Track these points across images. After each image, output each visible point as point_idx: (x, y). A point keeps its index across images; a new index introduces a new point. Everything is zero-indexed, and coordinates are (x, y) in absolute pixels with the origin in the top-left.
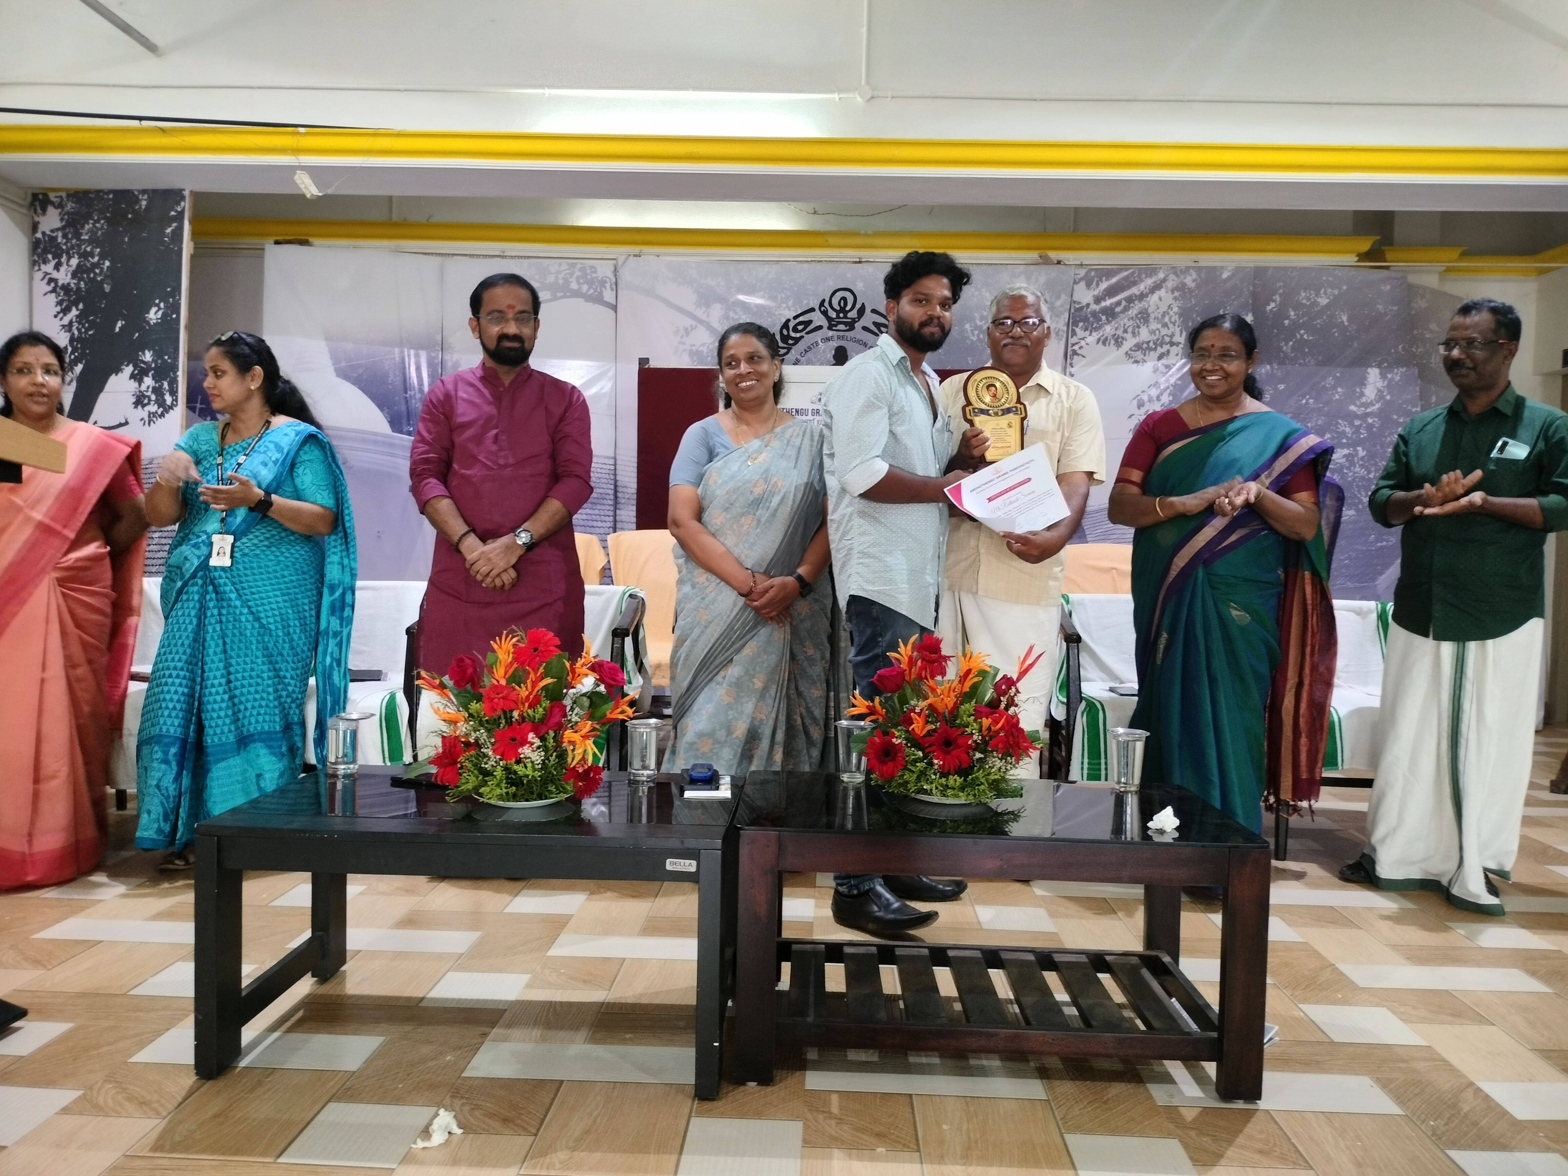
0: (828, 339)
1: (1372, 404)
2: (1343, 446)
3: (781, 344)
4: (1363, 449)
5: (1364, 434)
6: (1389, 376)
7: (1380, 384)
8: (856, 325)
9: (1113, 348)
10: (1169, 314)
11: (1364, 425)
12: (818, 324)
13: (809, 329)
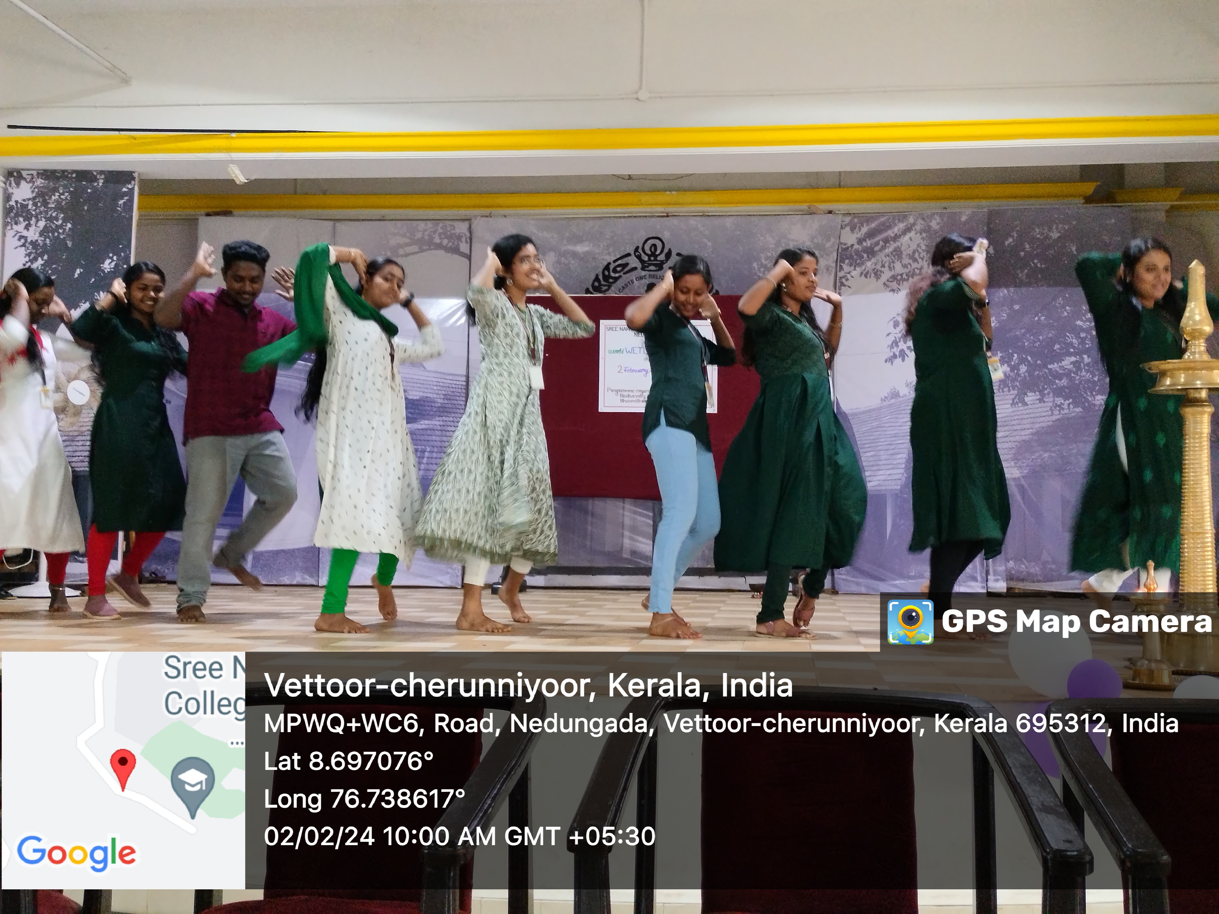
0: (641, 278)
2: (1071, 355)
3: (603, 283)
8: (664, 266)
9: (873, 279)
10: (918, 251)
11: (1089, 337)
12: (633, 266)
13: (626, 270)
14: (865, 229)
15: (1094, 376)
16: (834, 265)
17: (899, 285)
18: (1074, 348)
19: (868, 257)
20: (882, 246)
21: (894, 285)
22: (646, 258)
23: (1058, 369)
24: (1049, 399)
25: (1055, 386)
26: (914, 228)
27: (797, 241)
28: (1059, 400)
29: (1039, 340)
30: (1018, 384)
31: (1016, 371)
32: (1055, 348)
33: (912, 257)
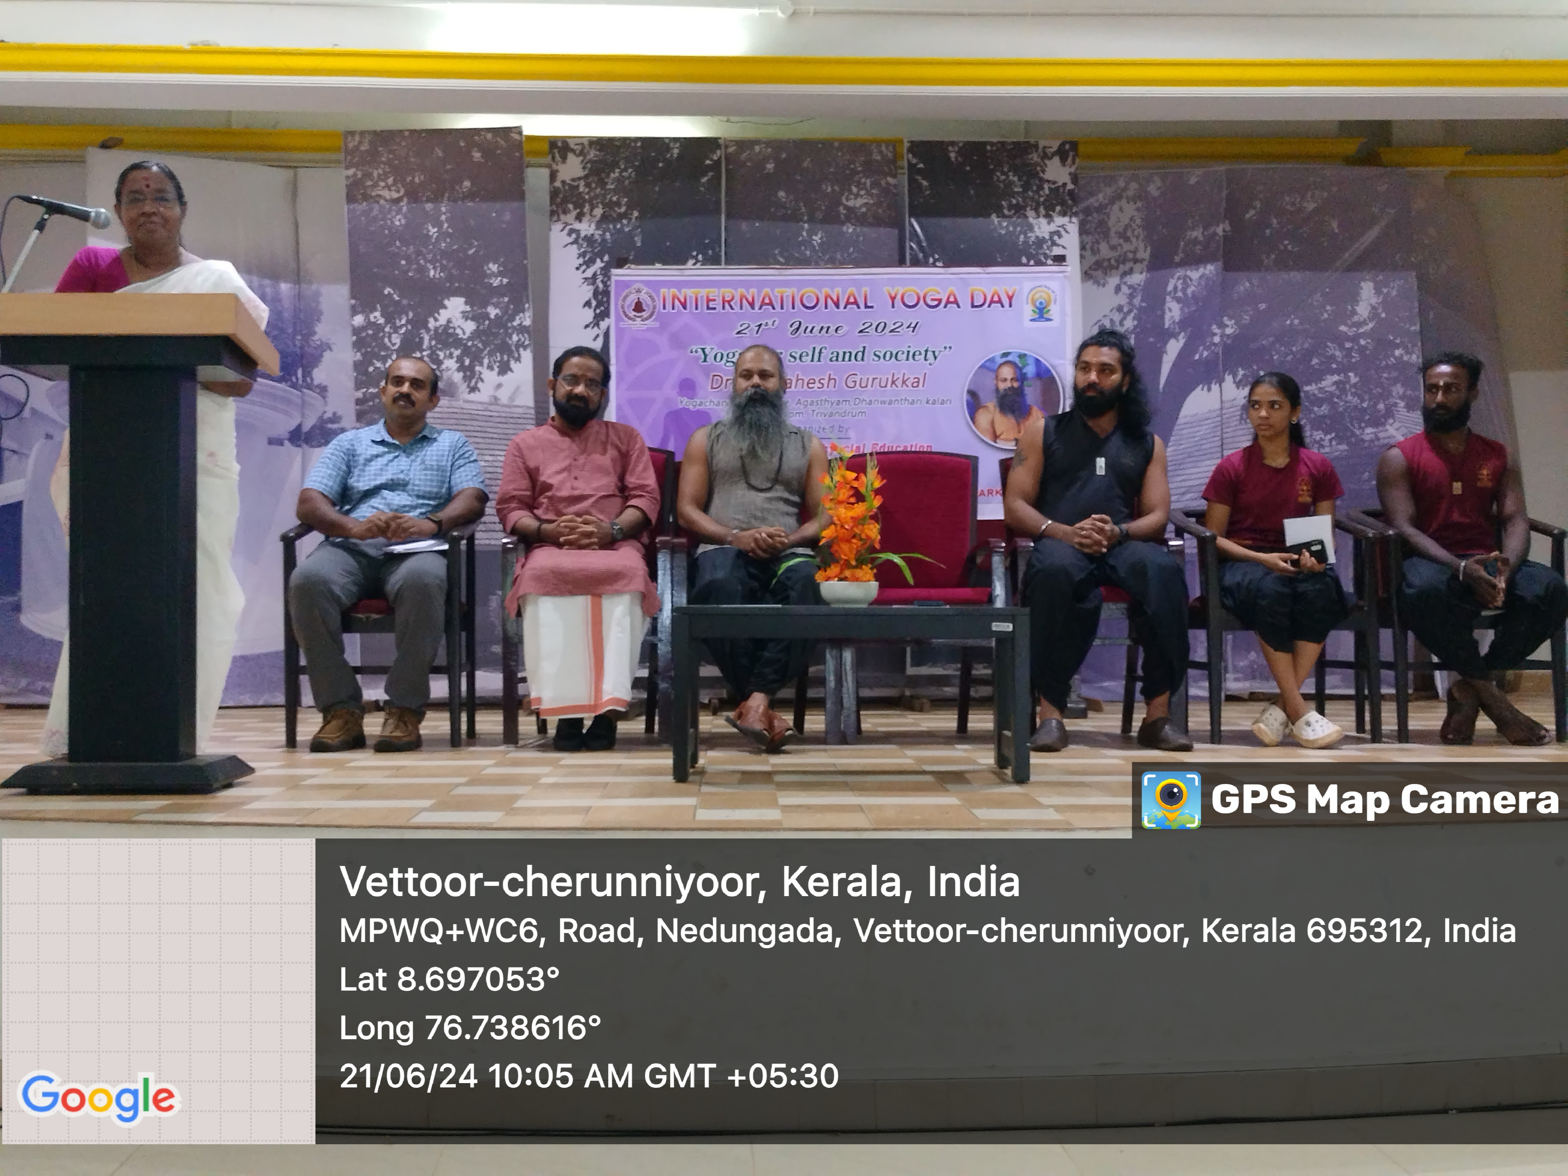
1: (1364, 323)
2: (1333, 372)
4: (1356, 375)
5: (1356, 357)
6: (1385, 290)
7: (1374, 301)
10: (1131, 226)
11: (1356, 348)
15: (1363, 401)
18: (1337, 363)
21: (1099, 273)
23: (1316, 392)
25: (1313, 415)
26: (1125, 194)
28: (1318, 435)
29: (1292, 353)
32: (1313, 363)
33: (1123, 236)
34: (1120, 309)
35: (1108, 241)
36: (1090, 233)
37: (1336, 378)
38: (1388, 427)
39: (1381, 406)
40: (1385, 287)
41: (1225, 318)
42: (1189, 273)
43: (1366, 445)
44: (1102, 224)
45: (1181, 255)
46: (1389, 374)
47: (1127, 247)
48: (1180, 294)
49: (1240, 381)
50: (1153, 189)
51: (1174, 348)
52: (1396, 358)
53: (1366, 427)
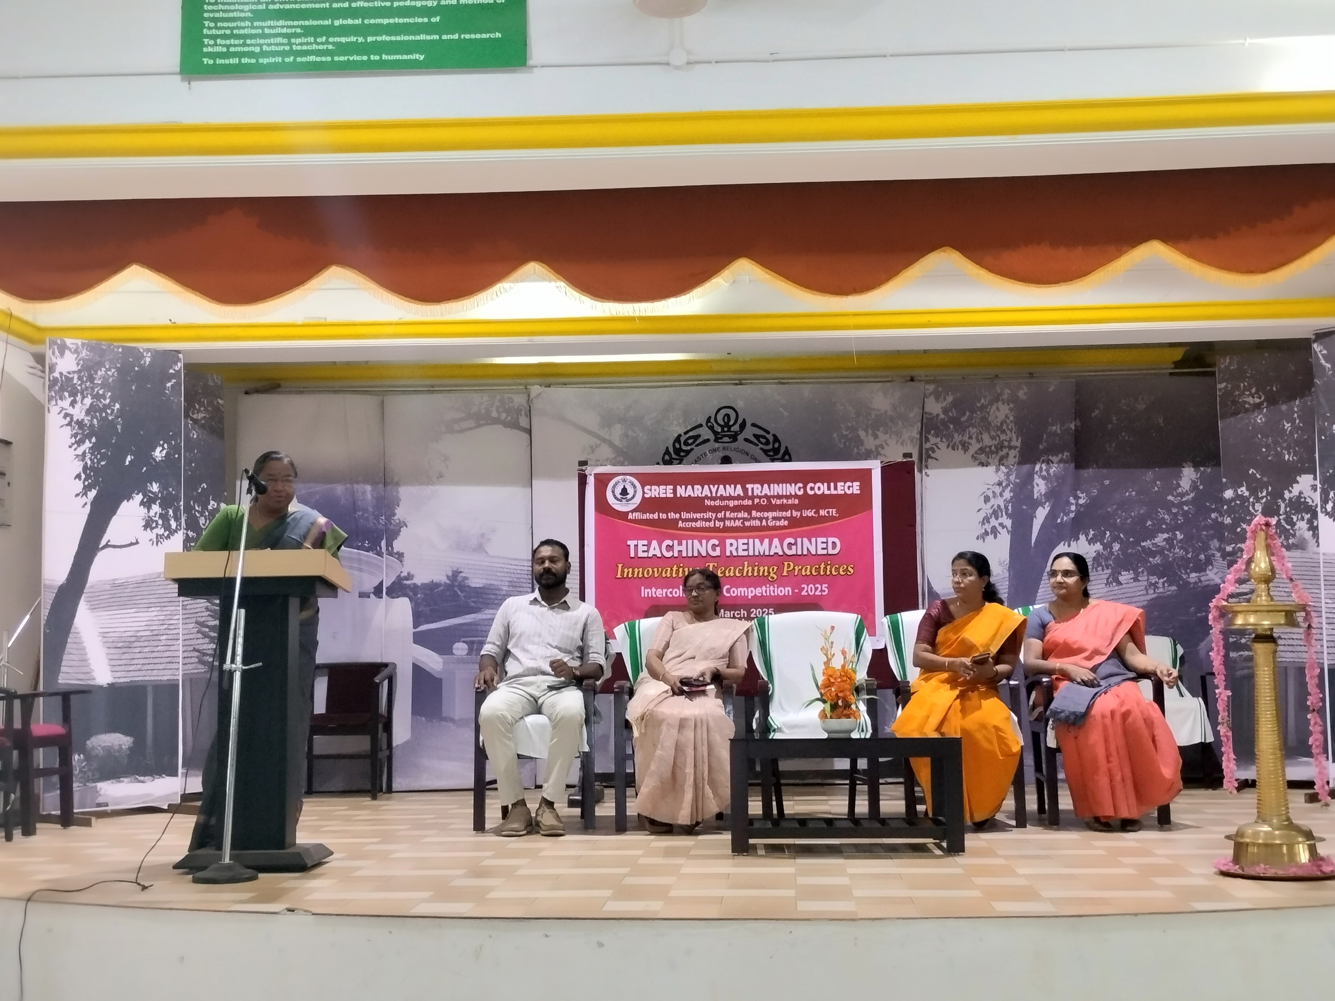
0: (714, 450)
1: (1187, 493)
2: (1163, 531)
3: (674, 456)
4: (1181, 533)
5: (1181, 519)
7: (1194, 477)
8: (739, 437)
9: (961, 451)
10: (1006, 422)
11: (1181, 512)
12: (706, 438)
13: (698, 442)
14: (950, 399)
15: (1187, 553)
16: (918, 436)
17: (988, 458)
18: (1166, 524)
19: (954, 427)
20: (969, 416)
21: (983, 457)
22: (720, 430)
23: (1151, 547)
24: (1143, 578)
25: (1149, 564)
26: (1001, 398)
27: (878, 410)
28: (1153, 579)
29: (1131, 516)
30: (1111, 563)
31: (1109, 549)
32: (1148, 525)
33: (1000, 428)
34: (1000, 484)
35: (989, 433)
36: (976, 427)
37: (1166, 536)
38: (1208, 572)
39: (1202, 557)
40: (1202, 467)
41: (1078, 492)
42: (1050, 457)
43: (1191, 586)
44: (984, 419)
45: (1045, 444)
46: (1207, 531)
47: (1003, 437)
48: (1044, 473)
49: (1091, 538)
50: (1021, 394)
51: (1041, 514)
52: (1212, 519)
53: (1191, 572)
